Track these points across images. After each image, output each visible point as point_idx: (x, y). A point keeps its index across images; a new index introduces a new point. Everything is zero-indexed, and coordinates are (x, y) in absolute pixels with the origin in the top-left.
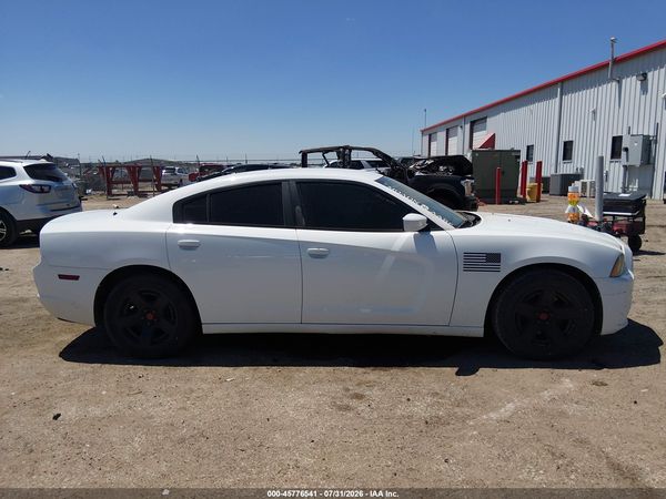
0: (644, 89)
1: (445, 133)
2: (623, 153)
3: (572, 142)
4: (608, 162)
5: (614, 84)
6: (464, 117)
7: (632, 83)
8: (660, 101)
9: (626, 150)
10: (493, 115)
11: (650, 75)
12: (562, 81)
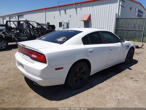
0: (66, 13)
1: (9, 18)
2: (62, 26)
3: (49, 23)
4: (59, 27)
5: (58, 11)
6: (16, 14)
7: (63, 12)
8: (69, 16)
9: (63, 25)
10: (25, 15)
11: (66, 10)
12: (45, 9)
